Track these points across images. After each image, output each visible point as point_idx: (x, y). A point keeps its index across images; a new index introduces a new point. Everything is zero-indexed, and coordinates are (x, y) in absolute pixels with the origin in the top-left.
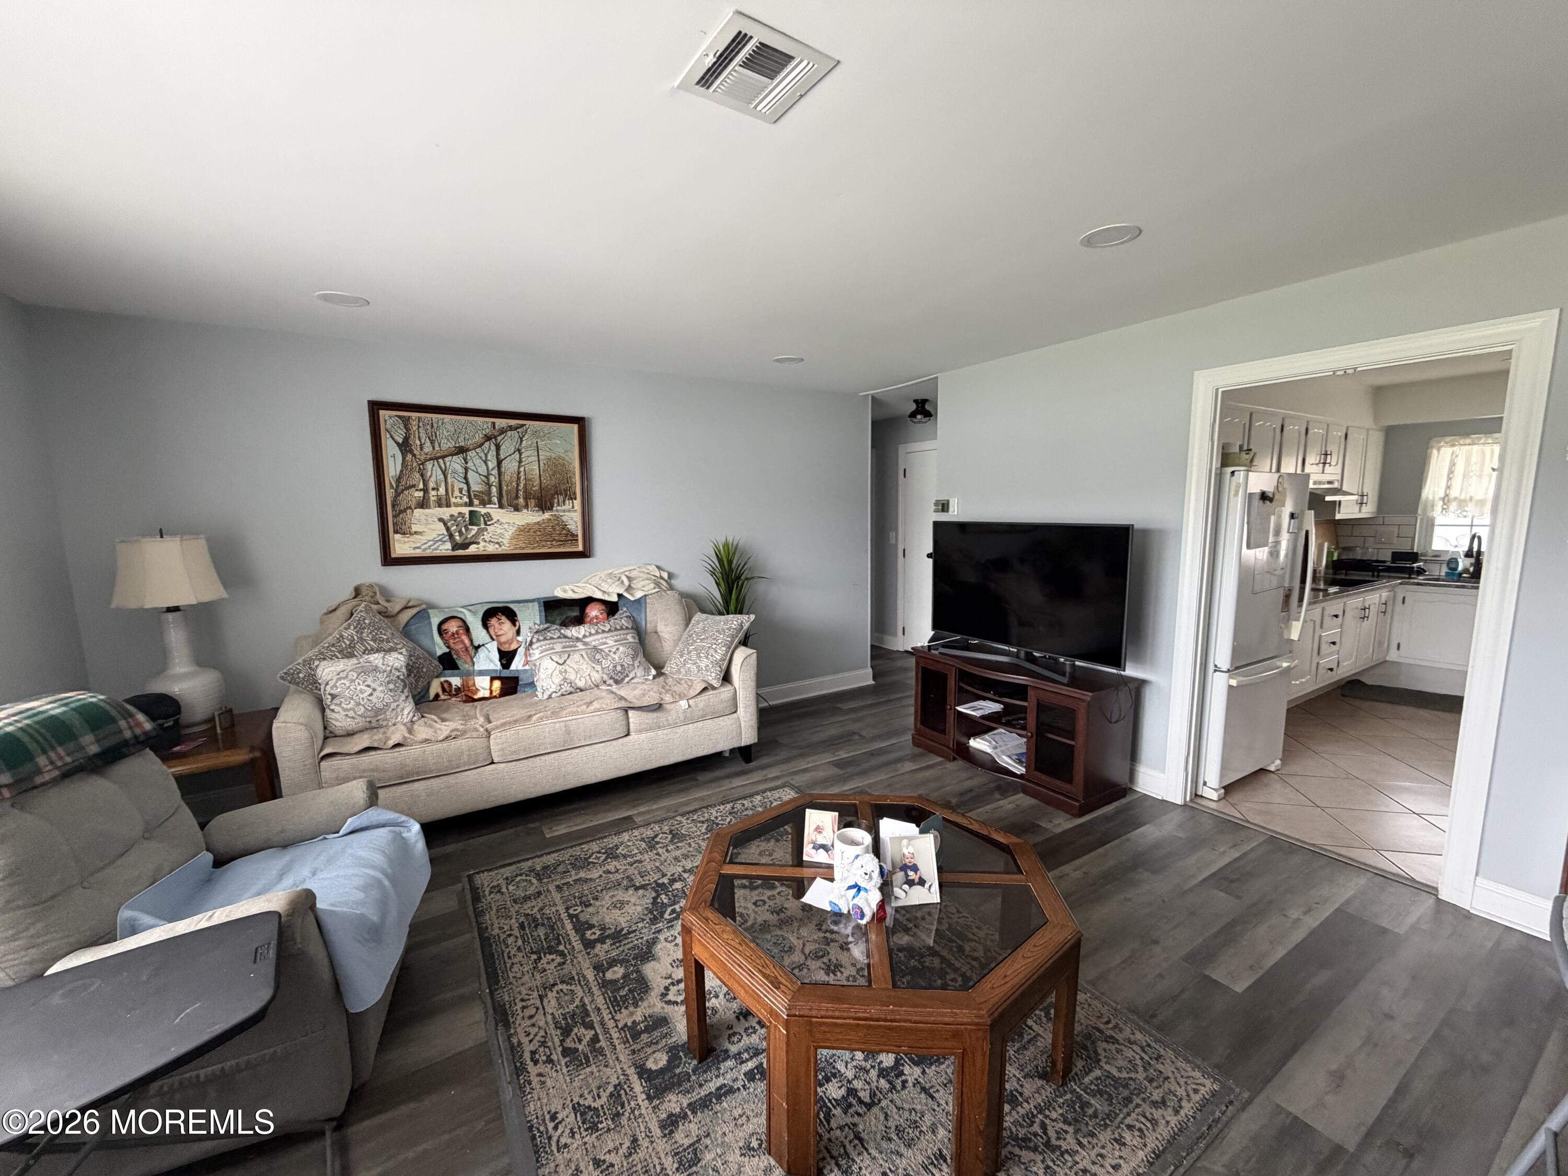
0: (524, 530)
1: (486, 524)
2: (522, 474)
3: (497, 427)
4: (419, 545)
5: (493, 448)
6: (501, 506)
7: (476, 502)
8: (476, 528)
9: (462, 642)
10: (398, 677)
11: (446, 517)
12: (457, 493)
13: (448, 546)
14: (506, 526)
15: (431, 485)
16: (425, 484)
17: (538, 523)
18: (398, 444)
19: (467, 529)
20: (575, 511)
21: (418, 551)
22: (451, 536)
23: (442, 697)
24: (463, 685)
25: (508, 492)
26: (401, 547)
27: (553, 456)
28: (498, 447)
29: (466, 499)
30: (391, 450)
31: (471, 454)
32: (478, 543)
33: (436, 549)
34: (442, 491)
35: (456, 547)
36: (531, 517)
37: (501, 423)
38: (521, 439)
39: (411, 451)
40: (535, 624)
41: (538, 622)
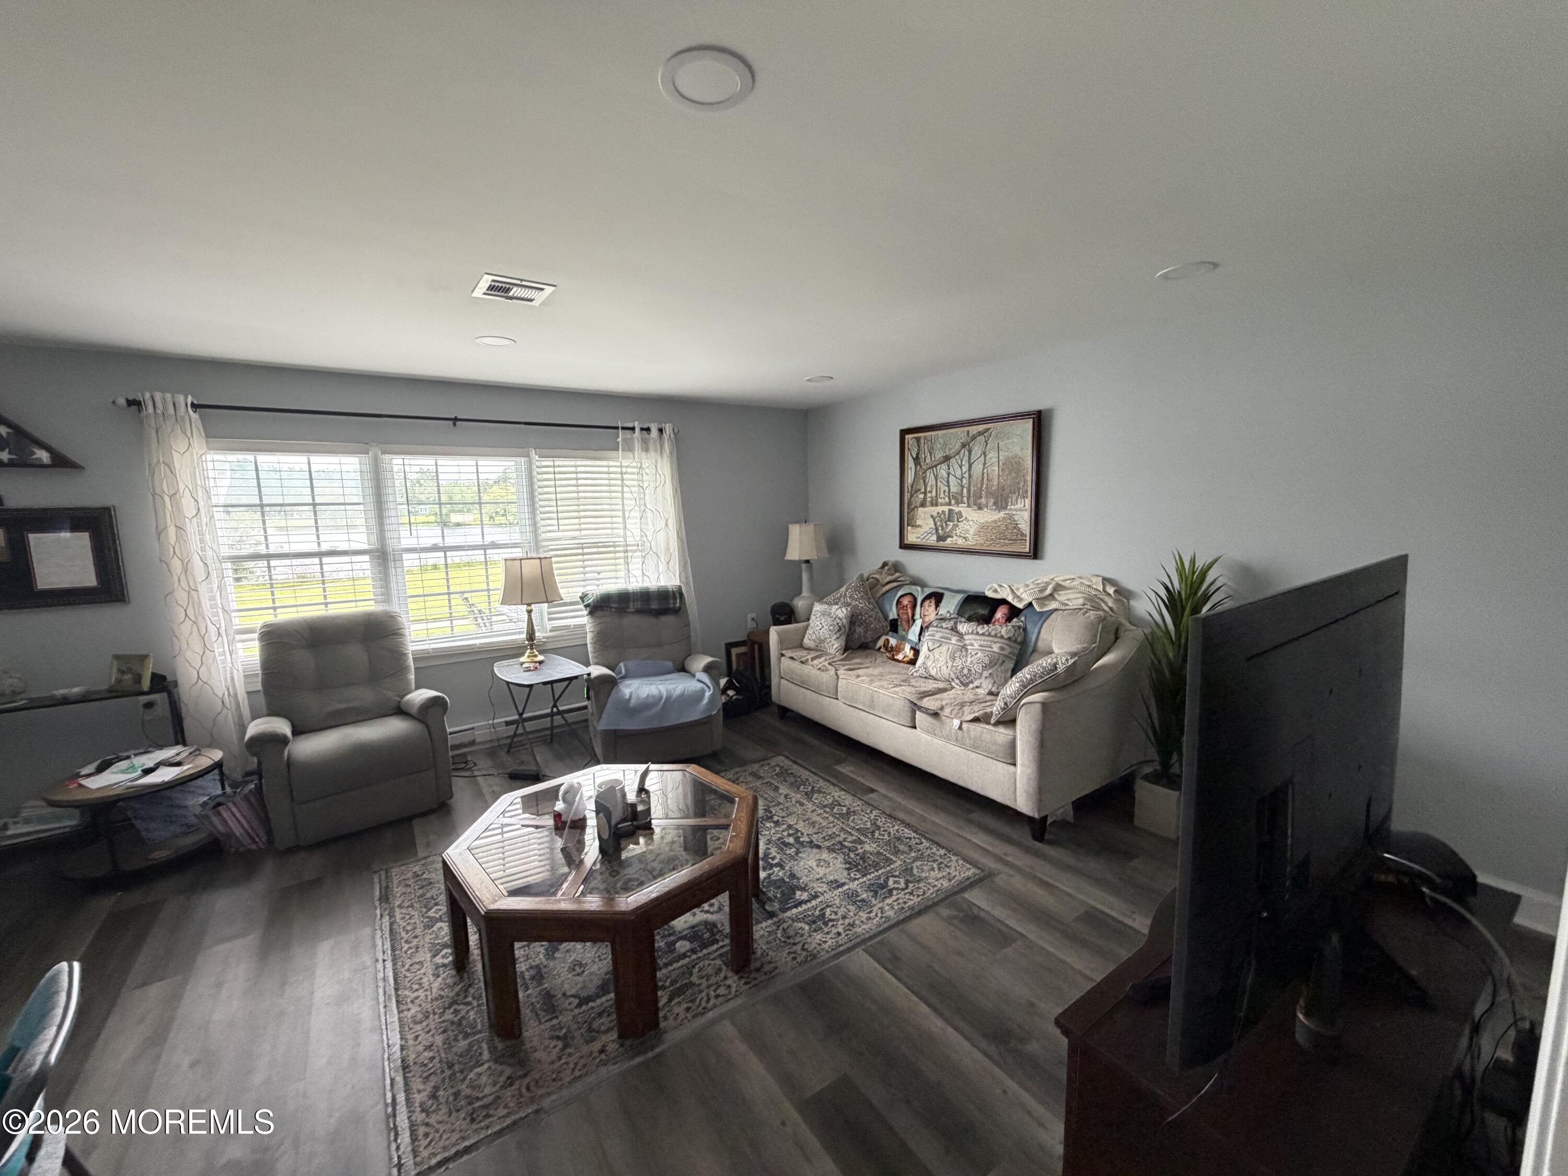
0: (984, 528)
1: (958, 521)
2: (985, 475)
3: (970, 435)
4: (919, 535)
5: (967, 453)
6: (969, 506)
7: (953, 502)
8: (951, 524)
9: (907, 614)
10: (838, 624)
11: (935, 514)
12: (942, 495)
13: (935, 537)
14: (971, 523)
15: (929, 489)
16: (925, 489)
17: (995, 521)
18: (913, 458)
19: (946, 524)
20: (1026, 510)
21: (919, 540)
22: (937, 530)
23: (882, 650)
24: (896, 646)
25: (975, 491)
26: (912, 537)
27: (1011, 455)
28: (970, 452)
29: (947, 499)
30: (910, 463)
31: (952, 460)
32: (952, 537)
33: (927, 540)
34: (934, 493)
35: (941, 538)
36: (990, 516)
37: (974, 430)
38: (986, 442)
39: (920, 464)
40: (949, 612)
41: (952, 612)
